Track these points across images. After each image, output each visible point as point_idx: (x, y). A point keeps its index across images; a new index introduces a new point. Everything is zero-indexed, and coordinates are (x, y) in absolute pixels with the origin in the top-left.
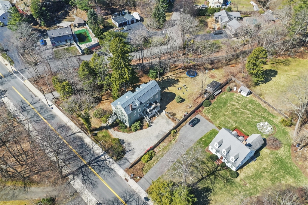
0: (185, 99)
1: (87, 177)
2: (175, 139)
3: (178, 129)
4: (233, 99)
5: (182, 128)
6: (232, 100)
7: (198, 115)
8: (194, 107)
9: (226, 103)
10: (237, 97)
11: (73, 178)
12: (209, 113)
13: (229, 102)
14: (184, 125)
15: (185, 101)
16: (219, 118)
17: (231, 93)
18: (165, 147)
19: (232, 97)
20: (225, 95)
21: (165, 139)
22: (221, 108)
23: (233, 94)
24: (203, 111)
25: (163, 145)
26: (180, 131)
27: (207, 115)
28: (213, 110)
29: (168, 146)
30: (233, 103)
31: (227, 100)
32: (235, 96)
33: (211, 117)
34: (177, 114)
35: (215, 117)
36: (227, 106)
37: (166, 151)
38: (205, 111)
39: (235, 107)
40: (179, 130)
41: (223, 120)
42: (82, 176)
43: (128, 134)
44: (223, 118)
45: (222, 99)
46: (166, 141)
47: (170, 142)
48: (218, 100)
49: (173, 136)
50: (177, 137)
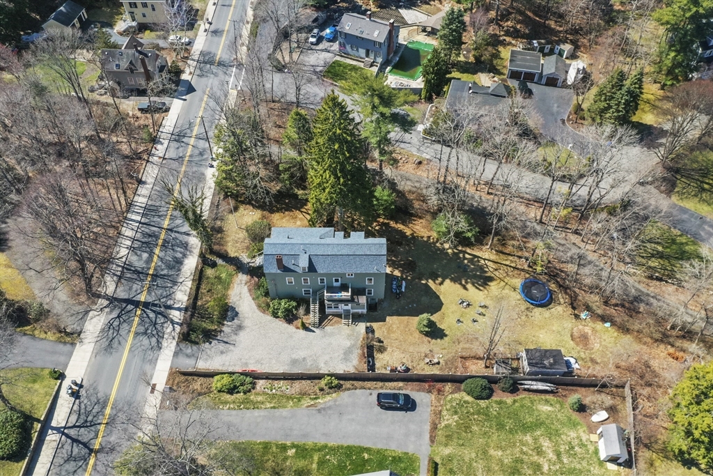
0: (446, 336)
1: (119, 326)
2: (316, 398)
3: (348, 384)
4: (559, 435)
5: (358, 391)
6: (553, 434)
7: (427, 395)
8: (441, 369)
9: (526, 428)
10: (576, 442)
11: (101, 309)
12: (456, 413)
13: (539, 433)
14: (370, 389)
15: (439, 340)
16: (463, 445)
17: (576, 416)
18: (282, 396)
19: (565, 430)
20: (550, 408)
21: (302, 379)
22: (497, 429)
23: (574, 425)
24: (450, 397)
25: (284, 388)
26: (347, 392)
27: (444, 413)
28: (473, 414)
29: (289, 398)
30: (546, 444)
31: (538, 424)
32: (573, 434)
33: (447, 426)
34: (386, 353)
35: (456, 435)
36: (519, 436)
37: (272, 405)
38: (450, 401)
39: (536, 458)
40: (349, 389)
41: (467, 459)
42: (116, 316)
43: (257, 311)
44: (469, 454)
45: (531, 411)
46: (298, 386)
47: (303, 394)
48: (517, 404)
49: (322, 390)
50: (328, 398)
